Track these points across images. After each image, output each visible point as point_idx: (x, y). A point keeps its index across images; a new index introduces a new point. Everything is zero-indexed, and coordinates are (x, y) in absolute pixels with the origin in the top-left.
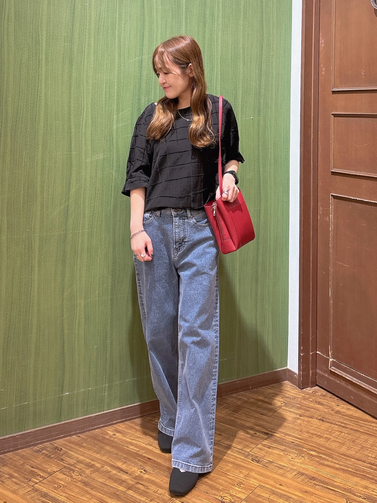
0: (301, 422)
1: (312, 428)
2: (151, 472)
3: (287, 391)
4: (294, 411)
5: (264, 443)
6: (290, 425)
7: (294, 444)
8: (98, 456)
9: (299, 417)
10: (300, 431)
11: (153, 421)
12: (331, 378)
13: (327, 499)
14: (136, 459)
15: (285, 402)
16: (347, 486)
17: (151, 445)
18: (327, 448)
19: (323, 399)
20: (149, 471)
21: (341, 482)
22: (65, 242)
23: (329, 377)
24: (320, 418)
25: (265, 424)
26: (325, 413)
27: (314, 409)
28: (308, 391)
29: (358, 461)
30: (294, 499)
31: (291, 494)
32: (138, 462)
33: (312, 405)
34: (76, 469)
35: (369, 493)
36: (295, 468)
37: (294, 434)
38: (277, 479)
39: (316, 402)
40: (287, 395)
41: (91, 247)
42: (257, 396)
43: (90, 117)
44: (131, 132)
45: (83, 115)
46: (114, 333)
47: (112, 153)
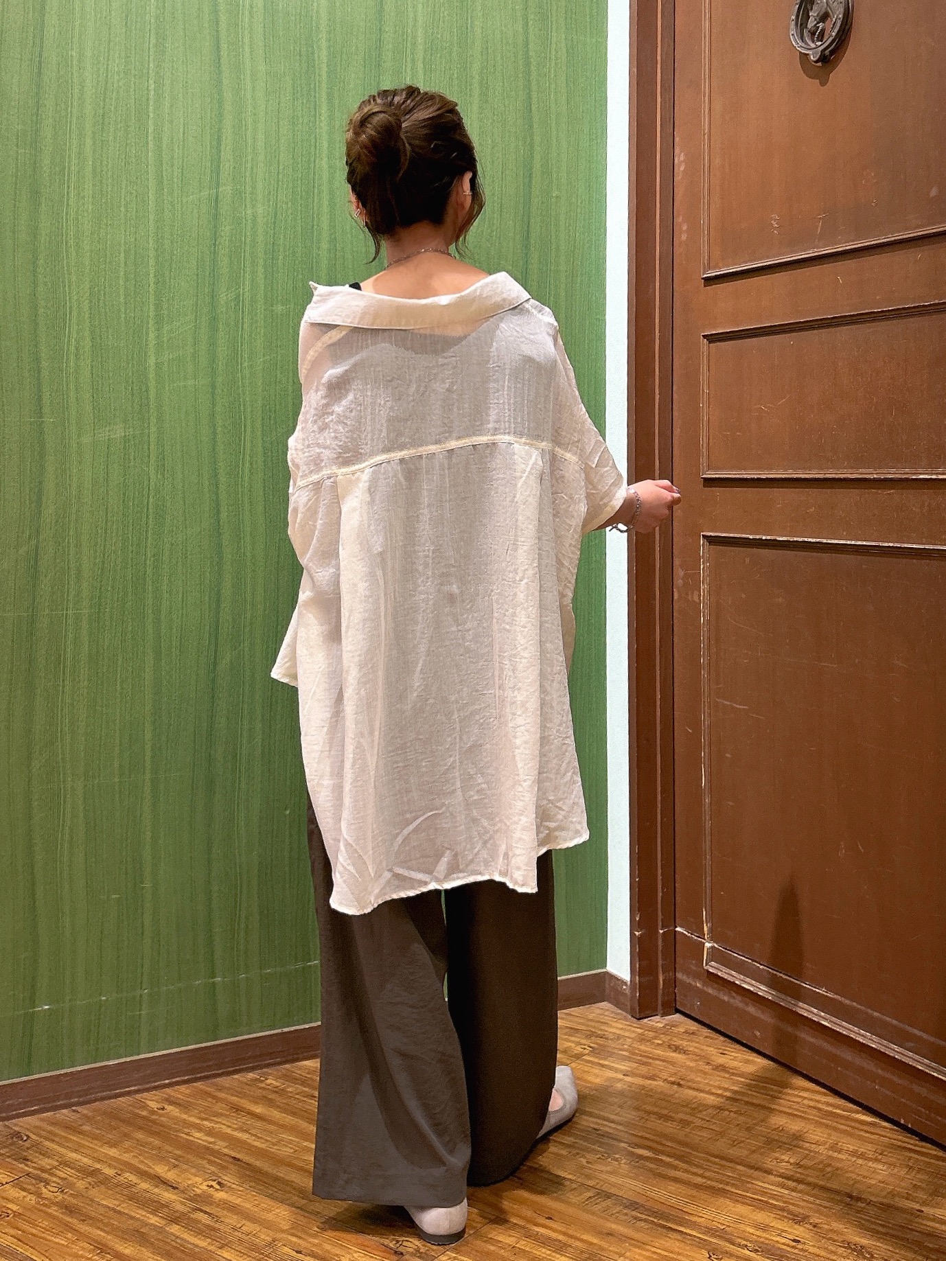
0: (625, 1087)
1: (650, 1100)
2: (234, 1186)
3: (601, 1022)
4: (613, 1065)
6: (597, 1094)
7: (600, 1132)
8: (113, 1152)
9: (621, 1076)
10: (620, 1106)
11: (262, 1081)
12: (710, 991)
13: (659, 1251)
14: (204, 1159)
15: (592, 1045)
16: (717, 1224)
17: (246, 1131)
18: (680, 1143)
19: (688, 1041)
20: (229, 1184)
21: (701, 1215)
22: (31, 639)
23: (705, 988)
24: (673, 1079)
26: (690, 1069)
27: (660, 1060)
28: (653, 1023)
29: (752, 1171)
30: (576, 1248)
31: (571, 1237)
32: (207, 1166)
33: (658, 1052)
34: (54, 1179)
35: (766, 1239)
36: (591, 1183)
37: (602, 1113)
38: (542, 1206)
39: (669, 1046)
40: (599, 1032)
41: (98, 652)
43: (87, 333)
44: (195, 376)
45: (69, 329)
46: (162, 864)
47: (146, 425)
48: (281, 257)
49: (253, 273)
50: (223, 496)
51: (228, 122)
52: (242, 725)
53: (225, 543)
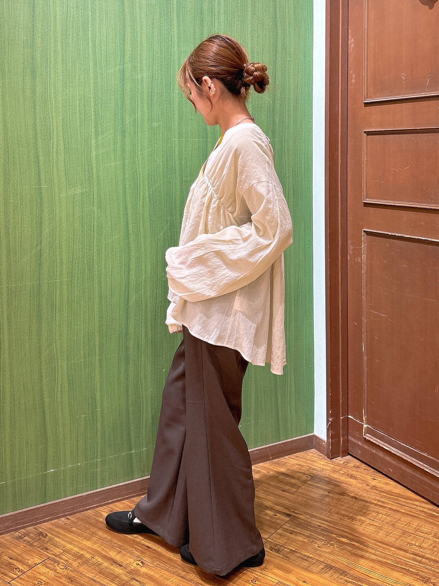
0: (330, 500)
1: (343, 508)
2: (149, 564)
3: (313, 461)
4: (322, 486)
5: (285, 527)
6: (317, 504)
7: (322, 528)
9: (327, 494)
10: (329, 512)
12: (366, 447)
14: (133, 547)
15: (311, 475)
19: (356, 472)
20: (147, 563)
22: (39, 295)
23: (364, 446)
24: (352, 495)
25: (287, 503)
26: (359, 488)
27: (345, 483)
28: (338, 461)
29: (399, 551)
32: (134, 551)
33: (343, 478)
34: (62, 561)
36: (322, 559)
37: (321, 515)
39: (347, 475)
40: (313, 467)
41: (72, 299)
42: (278, 468)
43: (62, 142)
44: (115, 160)
45: (53, 140)
46: (105, 399)
47: (91, 186)
48: (155, 98)
49: (142, 107)
50: (130, 218)
51: (128, 30)
52: (141, 330)
53: (131, 242)
